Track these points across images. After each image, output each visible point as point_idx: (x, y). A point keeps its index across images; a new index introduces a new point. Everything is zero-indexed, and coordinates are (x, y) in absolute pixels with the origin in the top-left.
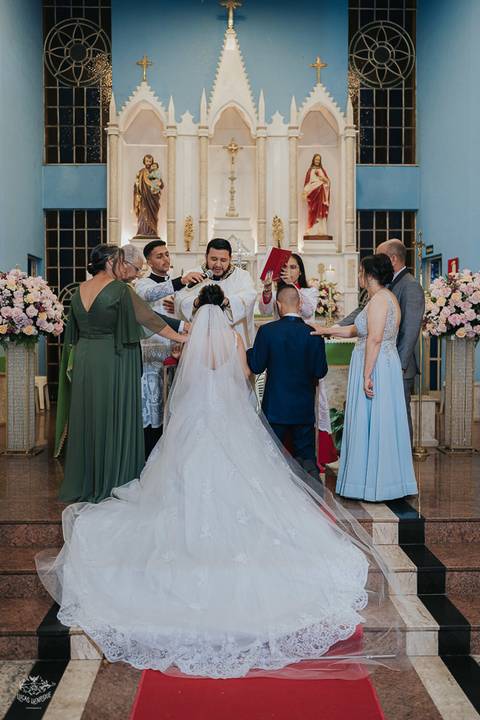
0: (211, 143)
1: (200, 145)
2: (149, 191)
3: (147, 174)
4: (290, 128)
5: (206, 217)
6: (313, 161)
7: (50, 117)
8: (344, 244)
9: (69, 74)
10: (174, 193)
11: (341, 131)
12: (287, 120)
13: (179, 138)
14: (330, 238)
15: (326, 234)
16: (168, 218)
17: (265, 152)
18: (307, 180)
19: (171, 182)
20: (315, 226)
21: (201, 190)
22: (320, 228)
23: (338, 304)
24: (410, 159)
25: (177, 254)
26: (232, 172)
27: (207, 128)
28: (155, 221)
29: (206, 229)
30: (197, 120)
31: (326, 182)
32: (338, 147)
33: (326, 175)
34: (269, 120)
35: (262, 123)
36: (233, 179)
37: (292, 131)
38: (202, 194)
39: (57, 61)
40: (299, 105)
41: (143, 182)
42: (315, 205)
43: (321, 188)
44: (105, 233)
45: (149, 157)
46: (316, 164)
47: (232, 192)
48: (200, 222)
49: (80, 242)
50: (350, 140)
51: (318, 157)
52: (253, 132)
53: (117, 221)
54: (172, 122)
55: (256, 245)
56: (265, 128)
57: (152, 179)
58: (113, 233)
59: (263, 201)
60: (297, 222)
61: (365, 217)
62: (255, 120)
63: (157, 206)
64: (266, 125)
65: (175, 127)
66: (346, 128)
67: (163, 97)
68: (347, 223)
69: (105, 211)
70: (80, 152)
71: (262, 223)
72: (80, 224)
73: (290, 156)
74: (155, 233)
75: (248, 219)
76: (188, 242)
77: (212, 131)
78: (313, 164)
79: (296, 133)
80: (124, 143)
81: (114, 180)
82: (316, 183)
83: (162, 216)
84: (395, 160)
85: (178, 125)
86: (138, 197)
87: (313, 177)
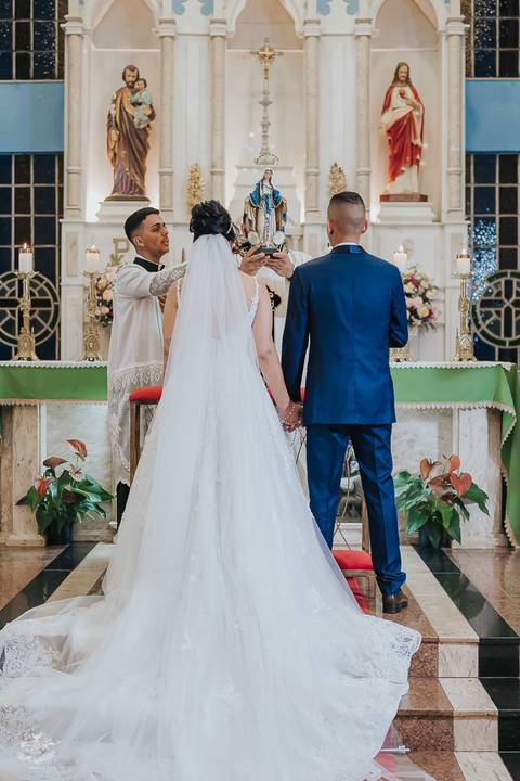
0: (229, 48)
1: (213, 50)
2: (131, 123)
3: (128, 97)
4: (358, 21)
5: (223, 166)
6: (397, 74)
8: (445, 208)
10: (171, 127)
11: (441, 26)
12: (353, 9)
13: (180, 40)
14: (424, 198)
15: (416, 191)
16: (161, 167)
17: (317, 59)
19: (166, 108)
20: (399, 179)
21: (213, 122)
22: (408, 181)
23: (433, 305)
25: (175, 225)
26: (265, 93)
27: (224, 22)
28: (142, 172)
29: (223, 184)
30: (208, 10)
31: (415, 108)
32: (437, 51)
33: (416, 96)
34: (324, 9)
35: (312, 13)
36: (266, 104)
37: (361, 25)
38: (215, 127)
41: (122, 109)
42: (398, 144)
43: (409, 117)
44: (61, 190)
45: (132, 69)
46: (401, 78)
47: (265, 126)
48: (213, 173)
49: (23, 206)
50: (455, 41)
51: (404, 68)
52: (298, 27)
53: (79, 173)
54: (168, 13)
55: (303, 211)
56: (318, 22)
57: (136, 104)
58: (74, 192)
59: (313, 138)
60: (368, 174)
61: (481, 165)
62: (302, 9)
63: (145, 147)
64: (320, 17)
65: (173, 22)
66: (449, 21)
68: (449, 174)
69: (61, 155)
70: (23, 61)
71: (312, 176)
72: (22, 177)
73: (358, 66)
74: (141, 191)
75: (291, 169)
77: (232, 27)
78: (397, 79)
79: (366, 29)
80: (93, 47)
81: (75, 107)
82: (400, 109)
83: (152, 164)
85: (177, 18)
86: (114, 134)
87: (396, 100)
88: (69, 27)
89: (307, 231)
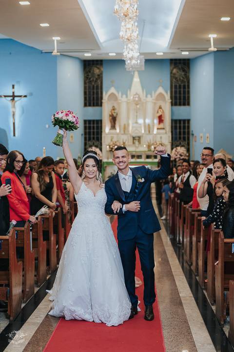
1: (128, 105)
2: (114, 116)
3: (113, 111)
4: (152, 99)
7: (85, 93)
8: (168, 131)
9: (91, 81)
10: (121, 117)
11: (167, 100)
12: (151, 97)
13: (122, 103)
14: (164, 129)
15: (163, 127)
16: (119, 124)
18: (158, 112)
19: (120, 114)
21: (128, 116)
22: (161, 126)
24: (189, 104)
28: (115, 124)
30: (127, 97)
31: (163, 113)
32: (166, 104)
33: (163, 111)
34: (146, 97)
36: (137, 112)
38: (128, 118)
39: (87, 78)
40: (155, 92)
41: (112, 113)
42: (160, 119)
43: (162, 115)
45: (114, 106)
46: (160, 108)
48: (128, 126)
50: (169, 102)
54: (120, 98)
56: (146, 99)
57: (114, 113)
62: (143, 97)
65: (121, 100)
67: (117, 89)
68: (168, 125)
70: (94, 103)
72: (94, 124)
73: (152, 107)
75: (141, 124)
76: (124, 131)
79: (154, 101)
82: (160, 113)
84: (184, 105)
86: (111, 118)
87: (159, 111)
88: (103, 101)
89: (144, 135)
